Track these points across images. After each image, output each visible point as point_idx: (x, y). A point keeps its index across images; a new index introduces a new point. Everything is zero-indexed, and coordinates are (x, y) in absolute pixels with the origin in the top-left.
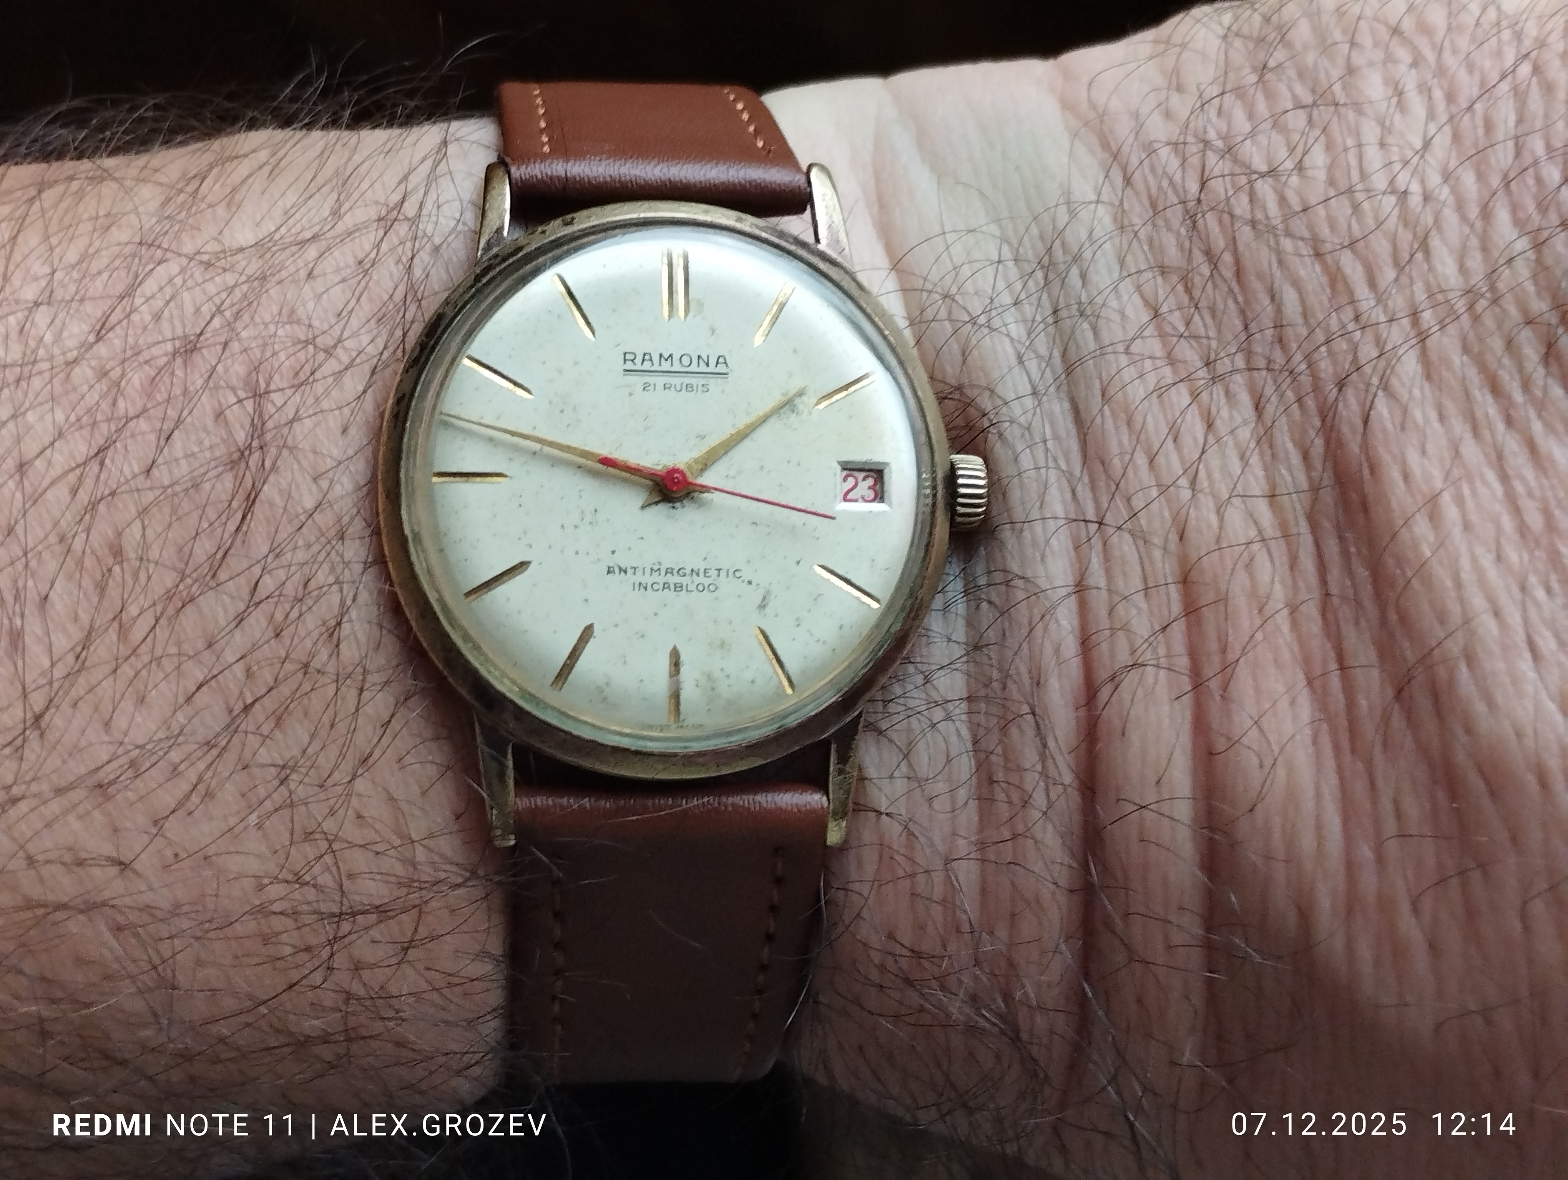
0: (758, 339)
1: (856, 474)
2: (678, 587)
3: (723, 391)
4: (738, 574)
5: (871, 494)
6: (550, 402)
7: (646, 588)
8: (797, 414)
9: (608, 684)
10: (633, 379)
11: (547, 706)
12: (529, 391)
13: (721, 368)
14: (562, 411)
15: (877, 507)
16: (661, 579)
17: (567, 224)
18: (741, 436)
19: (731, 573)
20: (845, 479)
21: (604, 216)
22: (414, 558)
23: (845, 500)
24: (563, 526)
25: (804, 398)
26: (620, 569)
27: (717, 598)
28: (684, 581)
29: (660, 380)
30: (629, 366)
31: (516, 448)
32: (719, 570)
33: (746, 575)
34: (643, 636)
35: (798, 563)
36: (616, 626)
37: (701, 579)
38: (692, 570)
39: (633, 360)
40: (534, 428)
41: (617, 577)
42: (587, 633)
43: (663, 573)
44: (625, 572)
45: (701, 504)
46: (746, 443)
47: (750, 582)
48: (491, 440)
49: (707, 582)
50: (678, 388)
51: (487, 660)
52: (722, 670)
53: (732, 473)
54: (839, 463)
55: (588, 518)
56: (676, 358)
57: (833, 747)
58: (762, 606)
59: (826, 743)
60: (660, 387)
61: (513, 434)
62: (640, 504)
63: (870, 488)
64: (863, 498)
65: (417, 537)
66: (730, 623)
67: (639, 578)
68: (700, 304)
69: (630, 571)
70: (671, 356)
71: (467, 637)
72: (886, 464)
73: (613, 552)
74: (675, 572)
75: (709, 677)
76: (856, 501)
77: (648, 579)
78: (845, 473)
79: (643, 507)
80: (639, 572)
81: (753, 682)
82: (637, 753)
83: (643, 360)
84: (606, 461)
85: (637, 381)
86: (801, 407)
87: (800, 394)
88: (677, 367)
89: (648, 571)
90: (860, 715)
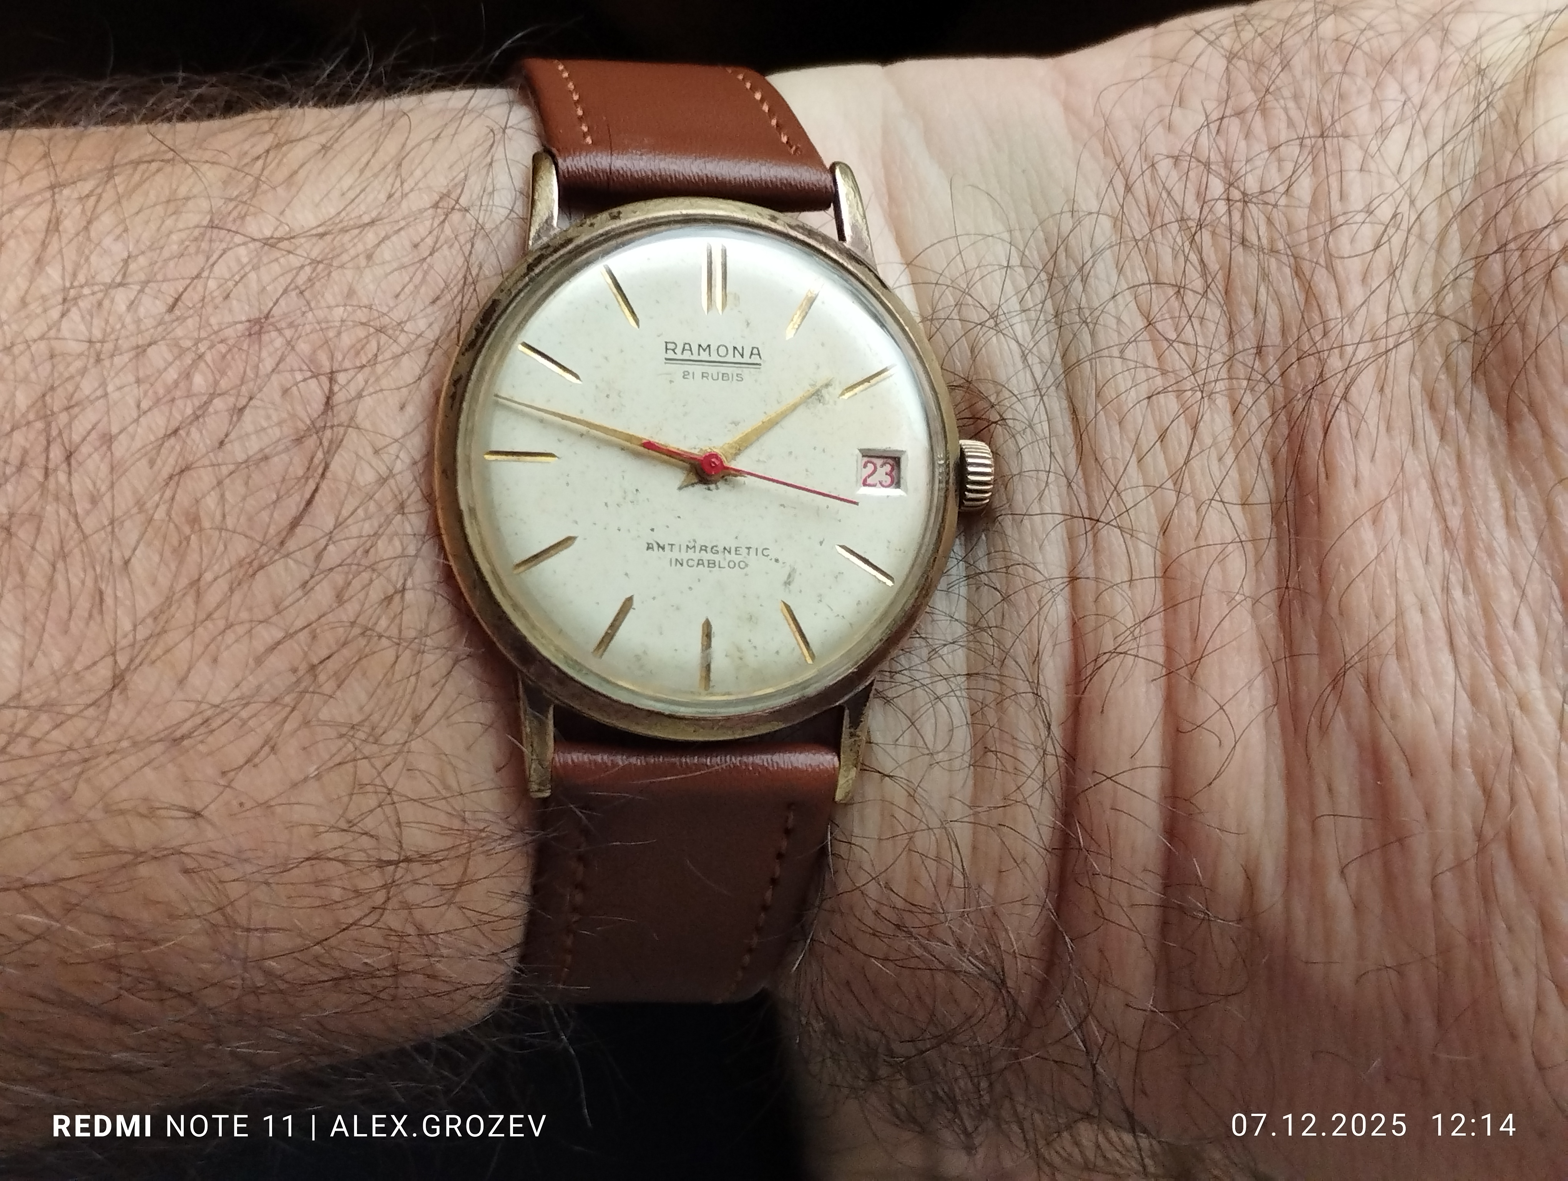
0: (790, 333)
1: (875, 460)
2: (712, 564)
3: (756, 382)
4: (765, 552)
5: (888, 479)
6: (597, 387)
7: (682, 565)
8: (824, 403)
9: (645, 652)
10: (674, 367)
11: (590, 672)
12: (577, 377)
13: (755, 359)
14: (608, 396)
15: (893, 492)
16: (696, 556)
17: (615, 217)
18: (771, 424)
19: (760, 551)
20: (865, 466)
21: (648, 212)
22: (469, 530)
23: (865, 484)
24: (606, 504)
25: (830, 389)
26: (659, 546)
27: (746, 575)
28: (716, 558)
29: (698, 369)
30: (671, 355)
31: (565, 429)
32: (749, 548)
33: (774, 553)
34: (678, 609)
35: (821, 543)
36: (654, 598)
37: (733, 556)
38: (725, 548)
39: (673, 350)
40: (582, 412)
41: (656, 552)
42: (627, 605)
43: (698, 549)
44: (663, 548)
45: (734, 486)
46: (777, 430)
47: (777, 560)
48: (542, 421)
49: (737, 559)
50: (715, 377)
51: (533, 627)
52: (750, 641)
53: (762, 458)
54: (860, 450)
55: (630, 497)
56: (713, 348)
57: (847, 712)
58: (787, 583)
59: (841, 708)
60: (698, 375)
61: (563, 417)
62: (678, 483)
63: (887, 474)
64: (881, 483)
65: (472, 511)
66: (758, 598)
67: (675, 555)
68: (737, 298)
69: (667, 548)
70: (709, 346)
71: (516, 606)
72: (903, 452)
73: (652, 530)
74: (709, 550)
75: (739, 650)
76: (874, 486)
77: (684, 556)
78: (866, 459)
79: (680, 488)
80: (676, 549)
81: (777, 652)
82: (670, 717)
83: (684, 350)
84: (649, 445)
85: (678, 369)
86: (827, 397)
87: (827, 385)
88: (714, 357)
89: (684, 548)
90: (872, 684)
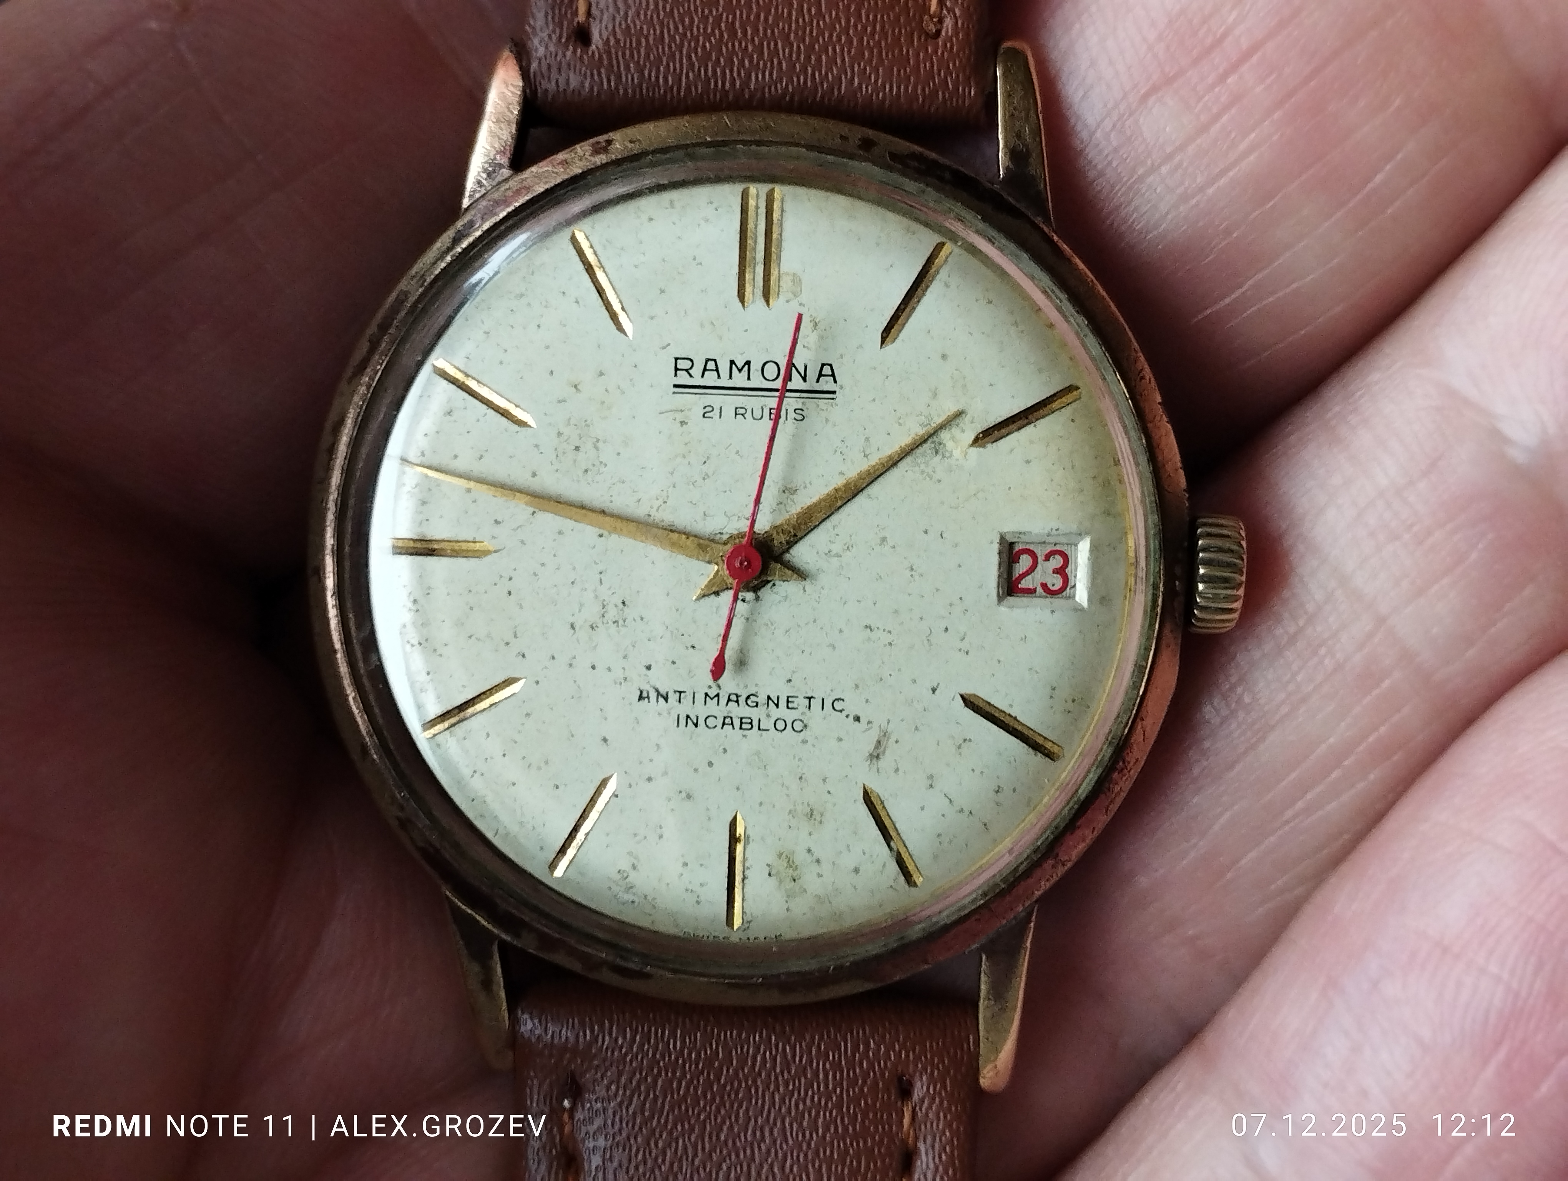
1: (1035, 549)
2: (746, 724)
3: (827, 420)
4: (838, 705)
6: (560, 434)
7: (696, 725)
8: (944, 456)
9: (634, 867)
10: (687, 399)
13: (826, 384)
14: (577, 448)
16: (719, 710)
17: (600, 148)
19: (828, 704)
20: (1017, 558)
23: (1014, 591)
24: (573, 626)
25: (955, 429)
26: (659, 693)
27: (804, 742)
28: (754, 714)
29: (730, 402)
30: (683, 378)
32: (810, 698)
33: (852, 706)
34: (689, 797)
35: (934, 690)
36: (650, 779)
37: (782, 712)
38: (769, 698)
39: (687, 370)
40: (534, 475)
41: (654, 705)
43: (723, 701)
44: (666, 699)
46: (861, 499)
47: (857, 719)
49: (790, 716)
50: (757, 414)
52: (809, 851)
53: (836, 548)
54: (995, 542)
55: (612, 613)
56: (756, 366)
58: (875, 757)
60: (729, 412)
63: (1056, 571)
64: (1044, 586)
66: (824, 780)
67: (685, 708)
68: (797, 282)
69: (673, 697)
70: (748, 363)
73: (649, 668)
74: (742, 700)
75: (791, 863)
76: (1032, 591)
77: (700, 710)
79: (698, 599)
80: (687, 699)
81: (856, 870)
83: (705, 370)
85: (695, 402)
86: (950, 445)
87: (948, 424)
88: (757, 381)
89: (700, 697)
